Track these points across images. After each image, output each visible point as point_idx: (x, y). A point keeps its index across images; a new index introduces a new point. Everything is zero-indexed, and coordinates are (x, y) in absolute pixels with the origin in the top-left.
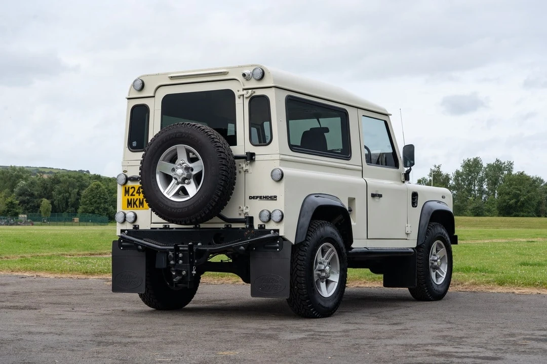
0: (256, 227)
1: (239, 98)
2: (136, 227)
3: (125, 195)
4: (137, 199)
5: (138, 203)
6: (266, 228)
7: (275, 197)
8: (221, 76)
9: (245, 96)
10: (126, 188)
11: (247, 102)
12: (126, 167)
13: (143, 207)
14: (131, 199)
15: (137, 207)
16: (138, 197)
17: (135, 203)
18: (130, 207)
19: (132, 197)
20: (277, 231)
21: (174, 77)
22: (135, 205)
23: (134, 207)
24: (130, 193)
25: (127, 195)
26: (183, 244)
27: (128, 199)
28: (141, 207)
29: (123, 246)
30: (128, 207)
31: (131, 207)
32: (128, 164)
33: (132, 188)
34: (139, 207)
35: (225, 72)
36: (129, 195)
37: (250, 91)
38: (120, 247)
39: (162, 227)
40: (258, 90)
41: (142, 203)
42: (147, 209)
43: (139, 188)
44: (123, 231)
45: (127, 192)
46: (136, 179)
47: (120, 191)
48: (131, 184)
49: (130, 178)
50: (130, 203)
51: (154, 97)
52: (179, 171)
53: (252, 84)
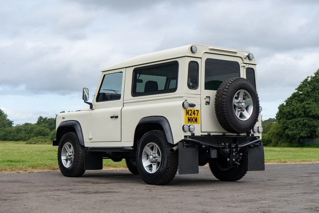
0: (251, 135)
1: (242, 67)
2: (193, 134)
3: (187, 115)
4: (193, 117)
5: (194, 120)
6: (254, 136)
7: (258, 120)
8: (233, 54)
9: (245, 67)
10: (187, 110)
11: (245, 70)
12: (186, 98)
13: (197, 122)
14: (190, 117)
15: (194, 122)
16: (194, 116)
17: (192, 120)
18: (189, 122)
19: (191, 116)
20: (259, 137)
21: (213, 49)
22: (192, 121)
23: (192, 122)
24: (189, 114)
25: (188, 115)
27: (188, 117)
28: (196, 122)
29: (185, 146)
30: (188, 122)
32: (188, 96)
33: (190, 110)
35: (236, 52)
36: (189, 115)
37: (248, 65)
38: (184, 146)
39: (207, 134)
40: (250, 65)
41: (196, 120)
42: (199, 124)
43: (194, 111)
44: (185, 137)
45: (187, 113)
46: (192, 105)
47: (183, 112)
48: (189, 108)
49: (189, 104)
50: (189, 120)
51: (201, 58)
52: (243, 104)
53: (247, 61)
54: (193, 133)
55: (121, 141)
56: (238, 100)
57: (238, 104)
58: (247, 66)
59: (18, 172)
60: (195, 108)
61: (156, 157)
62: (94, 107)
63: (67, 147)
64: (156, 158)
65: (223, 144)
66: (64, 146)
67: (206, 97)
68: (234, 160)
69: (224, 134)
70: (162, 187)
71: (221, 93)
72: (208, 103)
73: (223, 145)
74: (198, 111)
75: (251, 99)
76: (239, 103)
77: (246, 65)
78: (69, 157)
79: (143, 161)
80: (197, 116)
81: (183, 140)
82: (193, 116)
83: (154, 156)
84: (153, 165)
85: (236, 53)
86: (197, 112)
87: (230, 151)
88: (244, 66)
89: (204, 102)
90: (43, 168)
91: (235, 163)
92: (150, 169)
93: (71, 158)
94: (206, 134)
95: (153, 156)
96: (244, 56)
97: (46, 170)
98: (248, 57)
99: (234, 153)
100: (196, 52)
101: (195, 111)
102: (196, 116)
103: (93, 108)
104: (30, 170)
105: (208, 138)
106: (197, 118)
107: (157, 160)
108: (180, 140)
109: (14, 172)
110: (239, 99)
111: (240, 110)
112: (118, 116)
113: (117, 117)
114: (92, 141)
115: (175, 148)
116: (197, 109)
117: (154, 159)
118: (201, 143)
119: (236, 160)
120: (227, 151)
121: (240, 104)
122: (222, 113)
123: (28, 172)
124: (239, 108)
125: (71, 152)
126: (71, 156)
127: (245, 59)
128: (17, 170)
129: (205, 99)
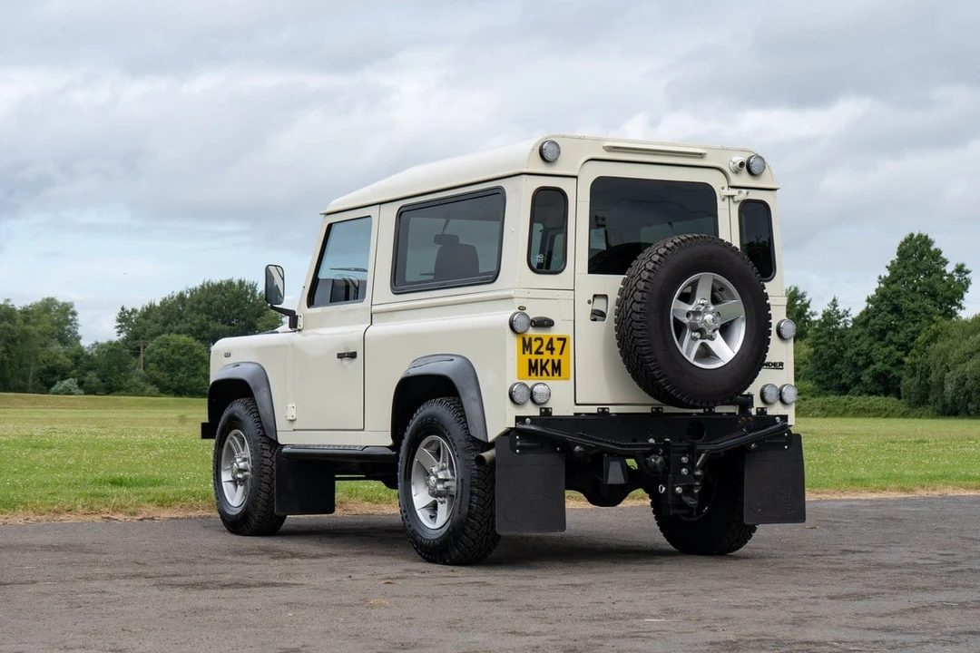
0: (754, 412)
1: (724, 200)
2: (546, 413)
3: (524, 353)
4: (548, 361)
5: (549, 368)
6: (768, 413)
7: (782, 364)
8: (692, 158)
9: (736, 199)
10: (524, 339)
11: (735, 209)
12: (523, 300)
13: (560, 375)
14: (536, 360)
15: (548, 375)
16: (551, 357)
17: (543, 368)
18: (533, 375)
19: (539, 357)
20: (784, 418)
21: (615, 148)
22: (544, 372)
23: (541, 375)
24: (533, 352)
25: (527, 353)
26: (635, 441)
27: (530, 361)
28: (556, 375)
29: (519, 448)
30: (530, 375)
31: (537, 375)
32: (529, 296)
33: (536, 339)
34: (553, 375)
36: (531, 353)
37: (744, 191)
38: (513, 448)
39: (596, 412)
40: (751, 191)
41: (557, 368)
42: (568, 379)
43: (551, 340)
44: (519, 419)
45: (526, 346)
46: (545, 323)
47: (513, 343)
48: (532, 333)
49: (532, 321)
50: (533, 368)
51: (576, 177)
52: (709, 317)
53: (744, 179)
54: (547, 409)
55: (363, 430)
56: (691, 304)
57: (691, 317)
58: (743, 195)
59: (108, 518)
60: (555, 332)
61: (447, 480)
62: (300, 322)
63: (235, 444)
64: (447, 484)
65: (652, 441)
66: (228, 440)
67: (595, 296)
68: (678, 489)
69: (657, 409)
70: (452, 571)
71: (634, 283)
72: (598, 315)
73: (652, 445)
74: (564, 340)
75: (740, 300)
76: (697, 313)
77: (739, 192)
78: (239, 476)
79: (413, 493)
80: (560, 357)
81: (512, 429)
82: (547, 356)
83: (440, 477)
84: (439, 504)
85: (701, 155)
86: (562, 342)
87: (667, 462)
88: (733, 196)
89: (585, 311)
90: (191, 506)
91: (681, 500)
92: (431, 517)
93: (246, 477)
94: (594, 410)
95: (436, 476)
96: (731, 163)
97: (200, 513)
98: (747, 167)
99: (684, 470)
100: (557, 159)
101: (555, 342)
102: (556, 356)
103: (298, 327)
104: (149, 510)
105: (600, 421)
106: (559, 361)
107: (447, 488)
108: (501, 429)
109: (97, 517)
110: (698, 301)
111: (697, 335)
112: (355, 353)
113: (353, 355)
114: (296, 425)
115: (488, 455)
116: (562, 334)
117: (440, 487)
118: (570, 438)
119: (688, 490)
120: (658, 461)
121: (699, 318)
122: (635, 347)
123: (141, 517)
124: (696, 331)
125: (245, 460)
126: (246, 471)
127: (737, 172)
128: (107, 510)
129: (589, 302)
